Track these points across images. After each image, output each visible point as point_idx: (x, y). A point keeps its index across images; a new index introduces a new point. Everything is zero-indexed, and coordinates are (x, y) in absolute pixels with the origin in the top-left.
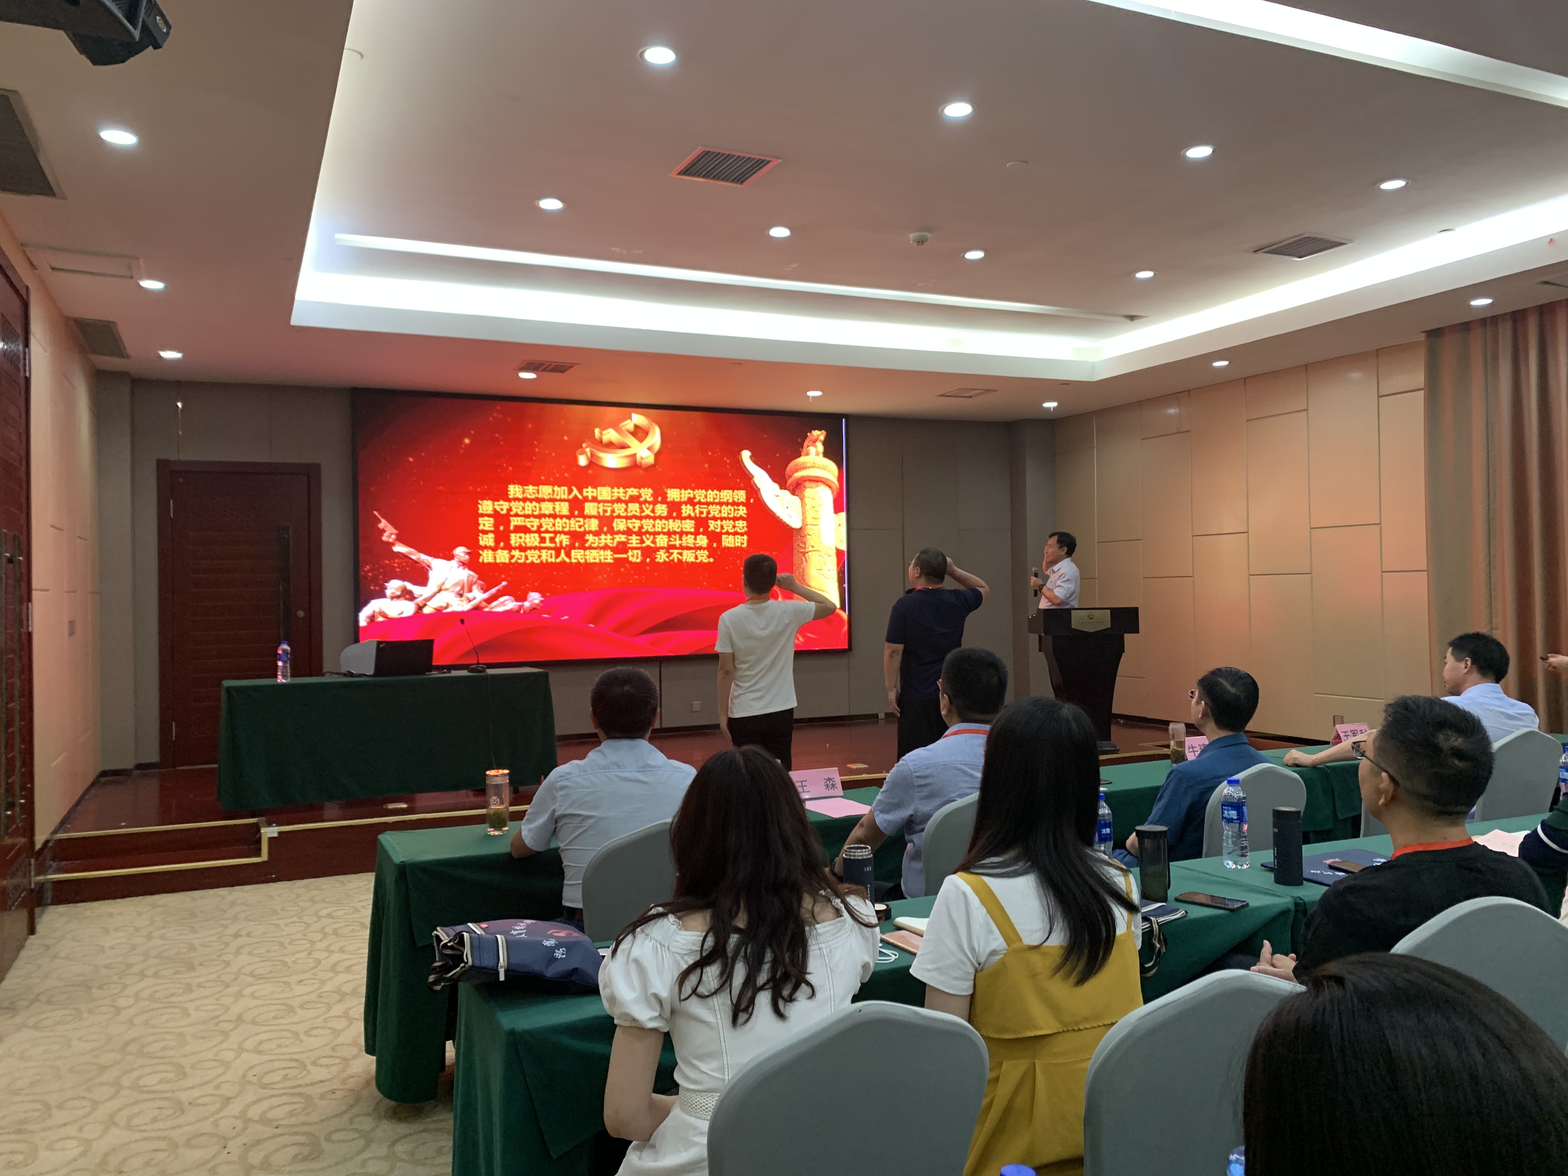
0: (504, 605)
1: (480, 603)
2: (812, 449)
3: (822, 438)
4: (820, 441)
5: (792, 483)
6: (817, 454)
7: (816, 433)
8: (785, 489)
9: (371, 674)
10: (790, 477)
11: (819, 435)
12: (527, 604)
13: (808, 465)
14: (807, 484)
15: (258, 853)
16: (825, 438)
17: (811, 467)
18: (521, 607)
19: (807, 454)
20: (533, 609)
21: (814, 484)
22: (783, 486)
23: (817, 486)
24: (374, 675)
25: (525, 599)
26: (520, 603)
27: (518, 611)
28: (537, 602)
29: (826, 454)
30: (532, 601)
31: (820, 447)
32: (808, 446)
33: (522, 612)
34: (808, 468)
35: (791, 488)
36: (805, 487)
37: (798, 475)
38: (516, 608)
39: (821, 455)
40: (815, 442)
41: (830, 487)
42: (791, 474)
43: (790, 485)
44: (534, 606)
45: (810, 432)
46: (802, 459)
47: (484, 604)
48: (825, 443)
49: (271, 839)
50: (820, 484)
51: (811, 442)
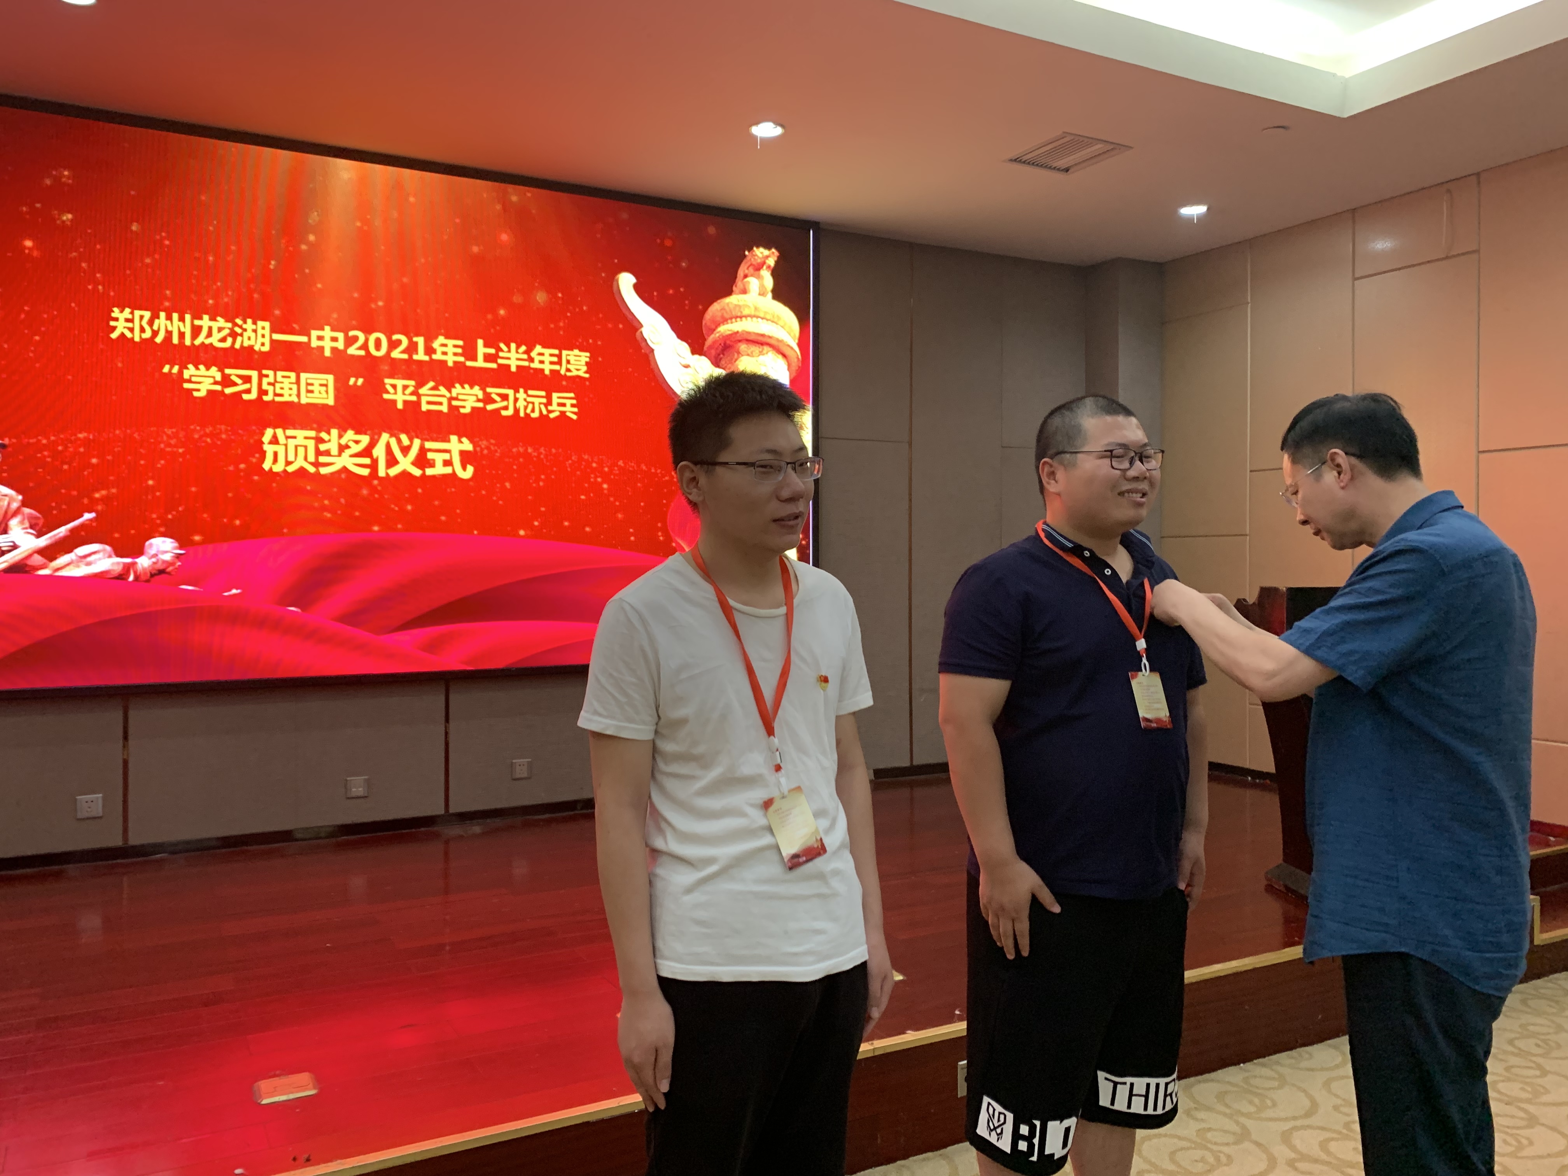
0: (89, 564)
1: (30, 556)
2: (753, 283)
3: (771, 262)
4: (769, 267)
5: (714, 342)
6: (762, 294)
7: (760, 252)
8: (700, 354)
10: (713, 330)
11: (767, 257)
12: (144, 562)
13: (746, 312)
14: (743, 347)
16: (777, 263)
17: (751, 316)
18: (127, 568)
19: (744, 291)
20: (159, 572)
21: (755, 349)
22: (697, 349)
23: (761, 353)
25: (140, 552)
26: (128, 560)
27: (122, 577)
28: (168, 557)
29: (778, 294)
30: (155, 555)
31: (768, 281)
32: (746, 276)
33: (131, 578)
34: (746, 317)
35: (713, 352)
36: (739, 353)
37: (725, 329)
38: (118, 569)
39: (770, 295)
40: (758, 268)
41: (784, 356)
42: (713, 327)
43: (710, 347)
44: (160, 566)
45: (750, 249)
46: (733, 300)
47: (38, 559)
48: (775, 273)
50: (766, 348)
51: (751, 269)
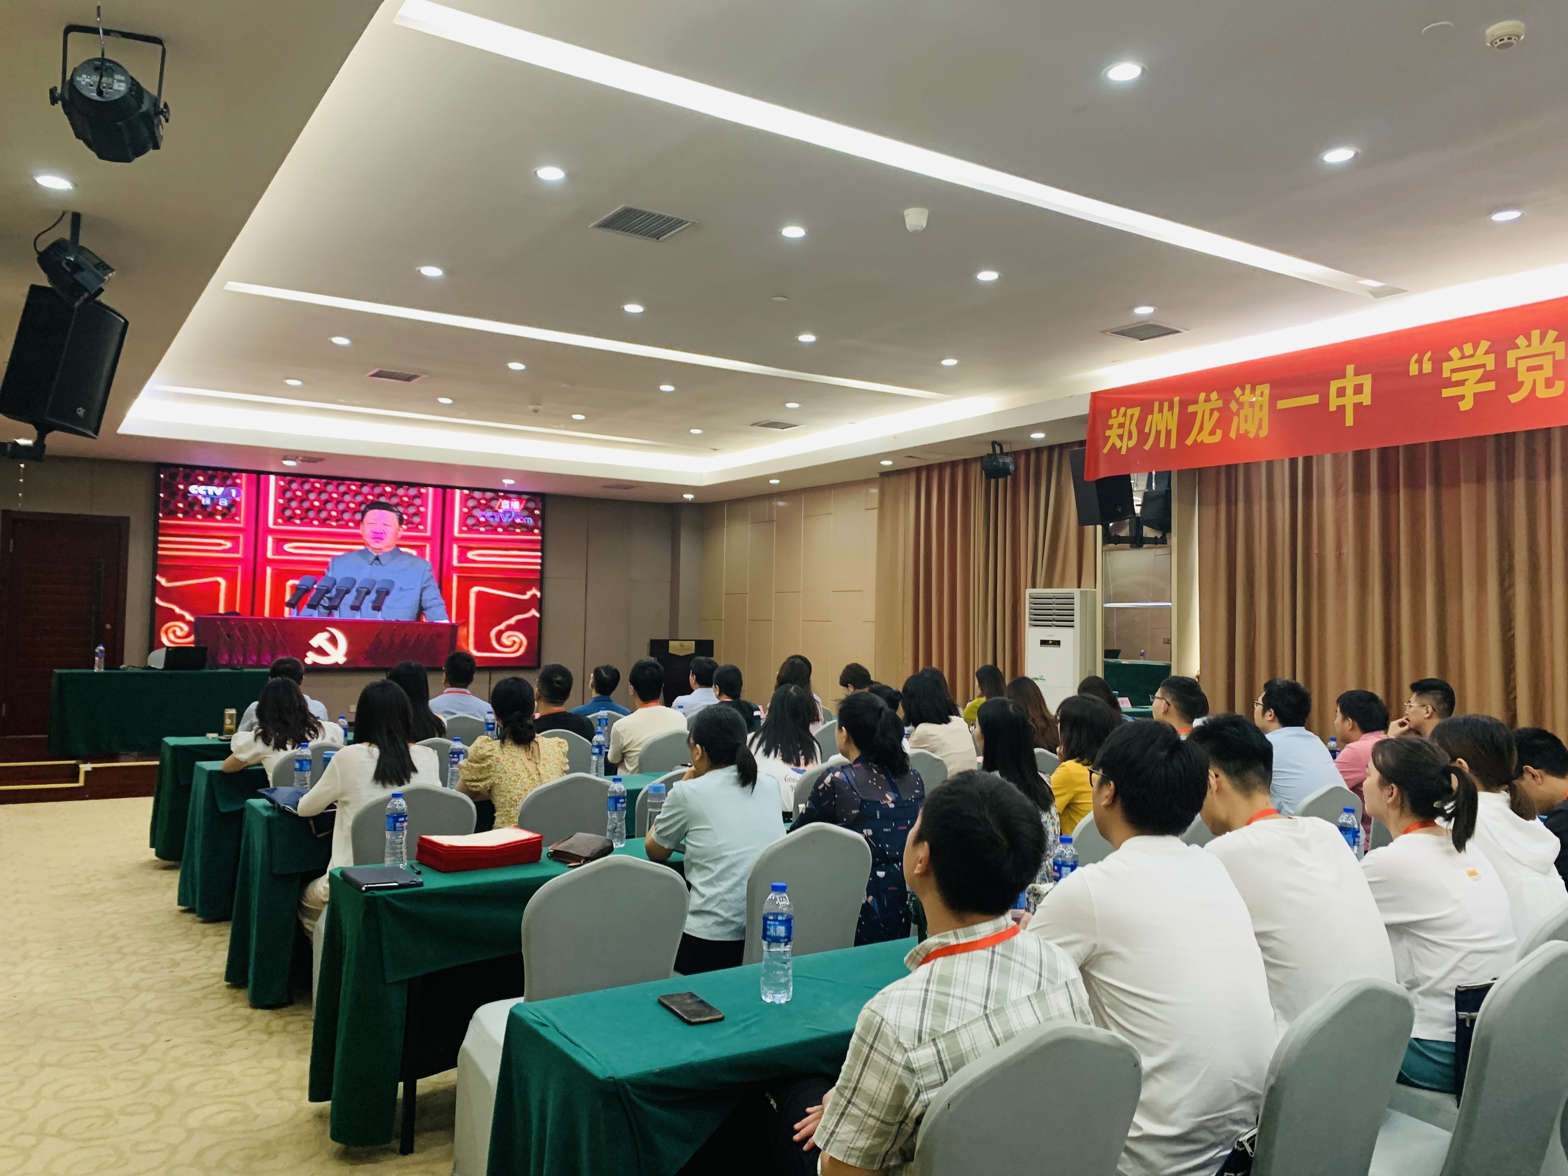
9: (161, 668)
15: (77, 781)
24: (164, 669)
49: (87, 773)
